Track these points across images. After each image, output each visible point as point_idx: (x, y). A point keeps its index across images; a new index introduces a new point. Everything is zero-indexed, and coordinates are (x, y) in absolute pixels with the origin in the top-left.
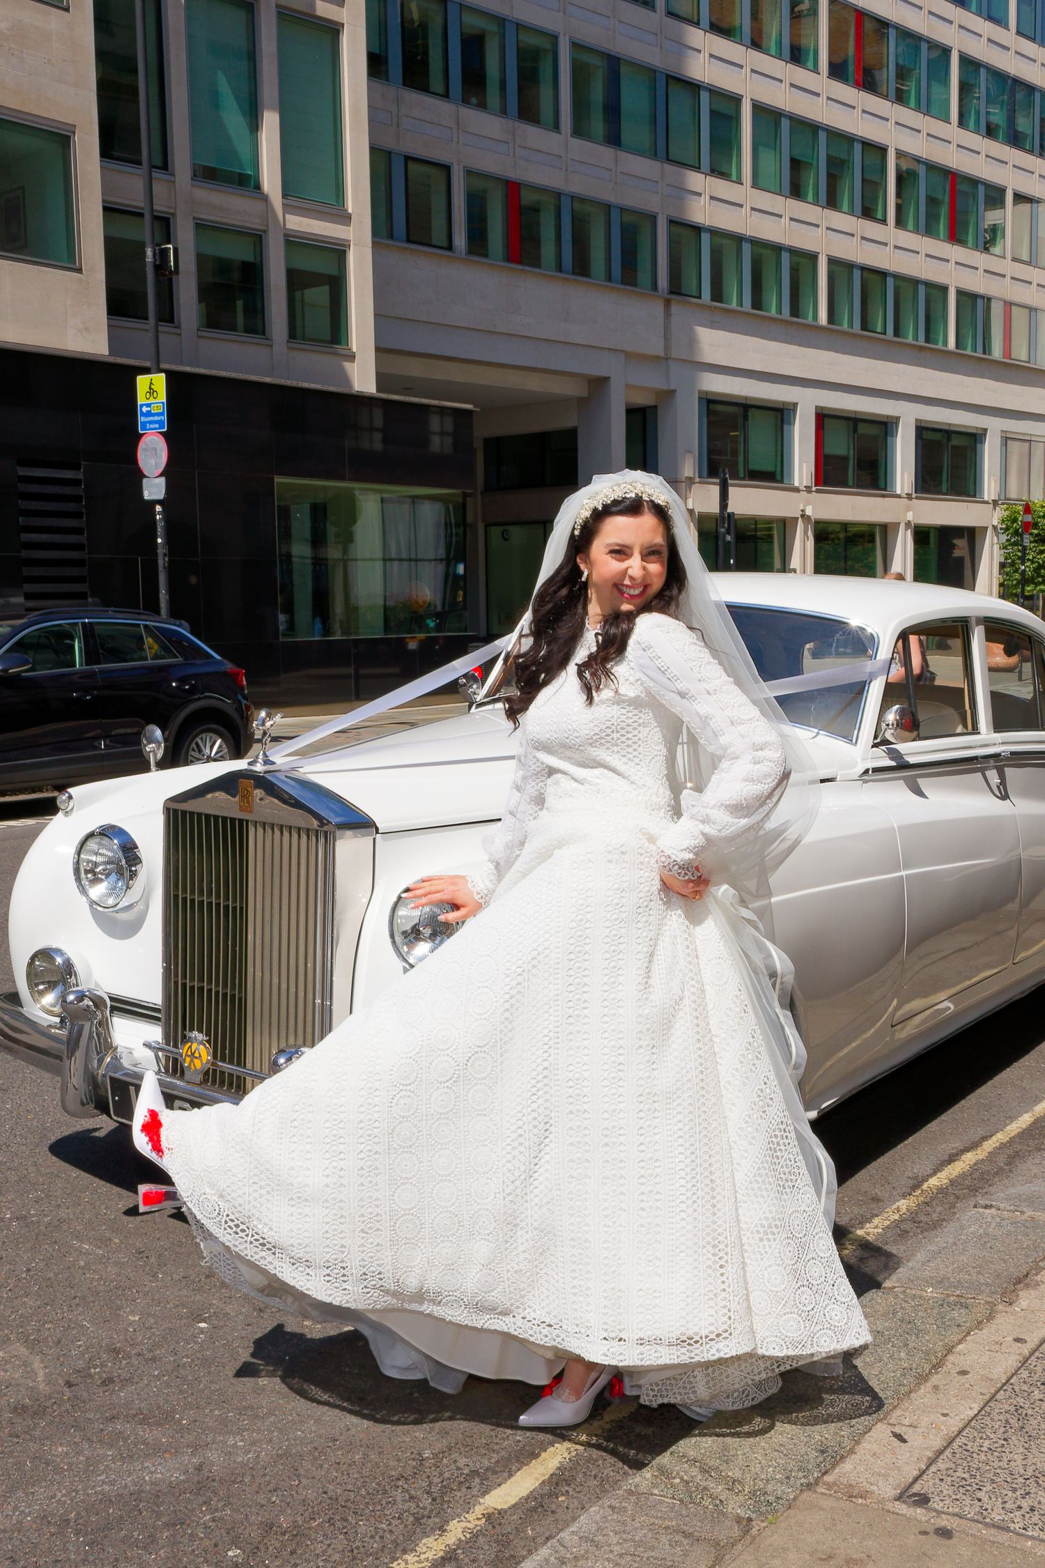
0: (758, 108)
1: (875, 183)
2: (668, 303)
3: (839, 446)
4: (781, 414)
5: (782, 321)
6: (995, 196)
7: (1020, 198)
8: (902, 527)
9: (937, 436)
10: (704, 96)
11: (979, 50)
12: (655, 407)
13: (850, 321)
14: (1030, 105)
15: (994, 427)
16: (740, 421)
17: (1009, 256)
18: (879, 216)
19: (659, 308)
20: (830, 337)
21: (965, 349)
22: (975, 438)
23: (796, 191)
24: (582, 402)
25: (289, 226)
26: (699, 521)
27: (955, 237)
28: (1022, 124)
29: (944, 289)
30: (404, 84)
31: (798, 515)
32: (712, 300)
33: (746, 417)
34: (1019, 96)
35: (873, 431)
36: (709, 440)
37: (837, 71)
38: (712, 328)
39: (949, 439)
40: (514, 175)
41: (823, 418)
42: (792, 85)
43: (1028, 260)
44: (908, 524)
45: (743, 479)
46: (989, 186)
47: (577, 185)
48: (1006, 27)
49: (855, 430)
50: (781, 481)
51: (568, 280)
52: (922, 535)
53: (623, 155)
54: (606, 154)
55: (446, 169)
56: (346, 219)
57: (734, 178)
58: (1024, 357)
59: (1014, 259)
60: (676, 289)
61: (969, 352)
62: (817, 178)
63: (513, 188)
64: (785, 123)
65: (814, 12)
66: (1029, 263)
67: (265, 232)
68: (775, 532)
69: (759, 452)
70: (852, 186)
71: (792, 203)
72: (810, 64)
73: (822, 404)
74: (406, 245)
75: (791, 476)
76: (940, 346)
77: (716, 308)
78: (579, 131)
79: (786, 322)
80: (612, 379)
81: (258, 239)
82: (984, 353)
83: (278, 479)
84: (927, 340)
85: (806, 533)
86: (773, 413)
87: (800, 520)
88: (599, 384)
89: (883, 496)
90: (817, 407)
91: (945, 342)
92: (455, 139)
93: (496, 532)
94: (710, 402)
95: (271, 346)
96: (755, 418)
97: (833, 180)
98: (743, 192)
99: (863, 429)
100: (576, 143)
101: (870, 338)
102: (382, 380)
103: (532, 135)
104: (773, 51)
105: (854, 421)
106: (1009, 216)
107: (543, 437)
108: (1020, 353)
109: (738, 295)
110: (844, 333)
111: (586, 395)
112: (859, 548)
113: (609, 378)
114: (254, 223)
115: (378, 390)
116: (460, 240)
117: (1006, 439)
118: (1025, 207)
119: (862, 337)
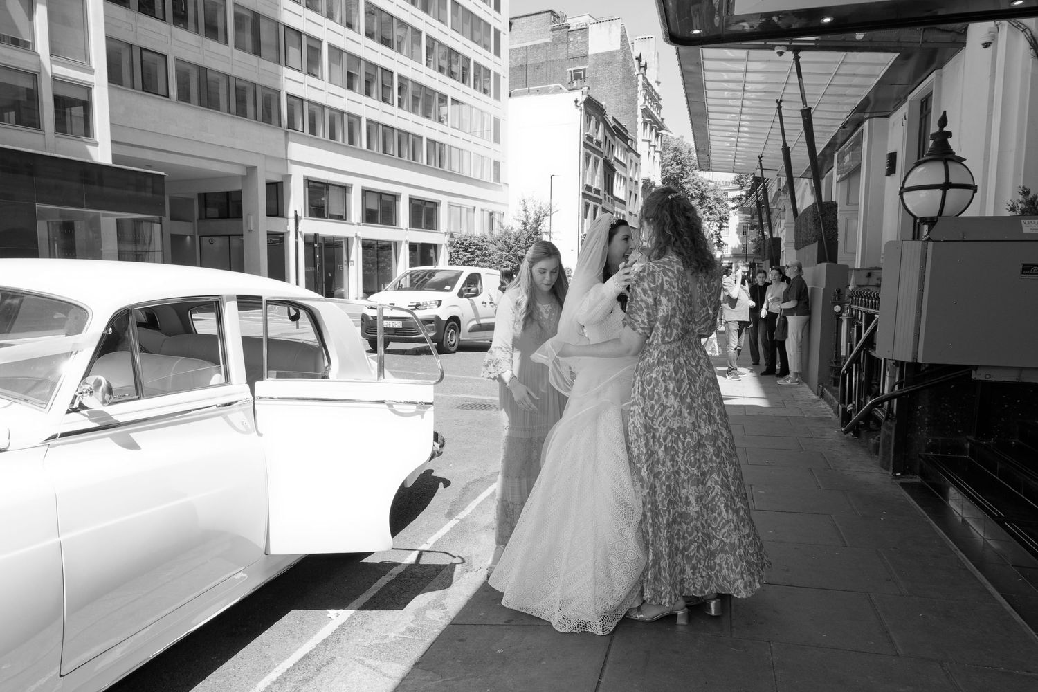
0: (331, 46)
1: (389, 88)
2: (287, 133)
3: (374, 205)
4: (345, 189)
5: (344, 146)
6: (443, 99)
7: (455, 101)
8: (404, 243)
9: (419, 203)
10: (304, 37)
11: (435, 34)
12: (282, 182)
13: (377, 147)
14: (458, 61)
15: (445, 201)
16: (325, 191)
17: (450, 125)
18: (390, 102)
19: (282, 135)
20: (368, 154)
21: (431, 164)
22: (436, 204)
23: (350, 87)
24: (244, 178)
25: (54, 71)
26: (305, 237)
27: (426, 115)
28: (455, 68)
29: (421, 138)
30: (139, 11)
31: (354, 236)
32: (310, 133)
33: (327, 189)
34: (453, 57)
35: (390, 199)
36: (310, 199)
37: (369, 35)
38: (309, 146)
39: (424, 204)
40: (204, 64)
41: (365, 192)
42: (347, 38)
43: (458, 128)
44: (406, 242)
45: (327, 218)
46: (440, 94)
47: (237, 72)
48: (447, 25)
49: (381, 198)
50: (346, 220)
51: (234, 118)
52: (413, 247)
53: (262, 60)
54: (254, 58)
55: (165, 57)
56: (92, 71)
57: (320, 78)
58: (457, 170)
59: (452, 127)
60: (291, 125)
61: (433, 166)
62: (360, 83)
63: (202, 70)
64: (344, 55)
65: (358, 4)
66: (459, 129)
67: (39, 73)
68: (344, 244)
69: (334, 207)
70: (376, 88)
71: (348, 92)
72: (356, 29)
73: (364, 185)
74: (142, 92)
75: (350, 218)
76: (420, 163)
77: (311, 137)
78: (239, 46)
79: (347, 147)
80: (258, 168)
81: (35, 77)
82: (440, 167)
83: (38, 205)
84: (414, 159)
85: (358, 243)
86: (340, 189)
87: (355, 238)
88: (252, 170)
89: (394, 228)
90: (362, 187)
91: (422, 161)
92: (169, 42)
93: (206, 240)
94: (309, 181)
95: (44, 135)
96: (331, 190)
97: (368, 83)
98: (324, 84)
99: (384, 197)
100: (237, 52)
101: (387, 157)
102: (115, 158)
103: (212, 45)
104: (338, 20)
105: (381, 194)
106: (448, 109)
107: (228, 194)
108: (456, 168)
109: (323, 132)
110: (374, 153)
111: (245, 174)
112: (386, 252)
113: (256, 167)
114: (32, 68)
115: (114, 162)
116: (173, 93)
117: (450, 206)
118: (457, 106)
119: (383, 156)
